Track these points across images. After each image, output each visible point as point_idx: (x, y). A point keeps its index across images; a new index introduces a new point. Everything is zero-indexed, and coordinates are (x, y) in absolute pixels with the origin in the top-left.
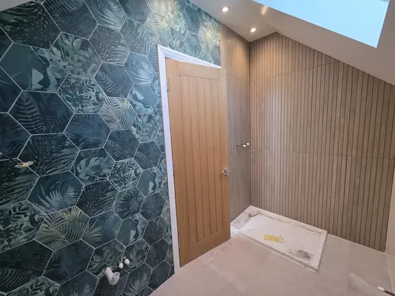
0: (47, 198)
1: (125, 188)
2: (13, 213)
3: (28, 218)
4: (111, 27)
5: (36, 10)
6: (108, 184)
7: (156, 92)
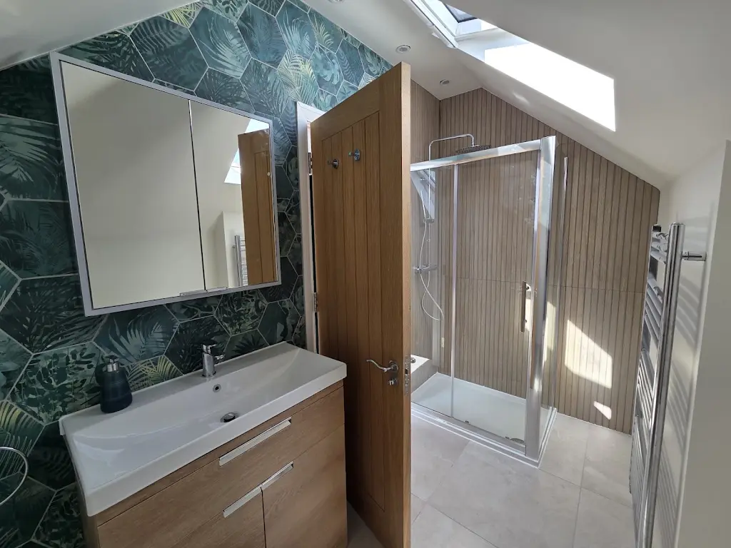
0: (123, 339)
1: (239, 330)
2: (72, 360)
3: (92, 370)
4: (228, 72)
5: (120, 45)
6: (214, 322)
7: (292, 177)
